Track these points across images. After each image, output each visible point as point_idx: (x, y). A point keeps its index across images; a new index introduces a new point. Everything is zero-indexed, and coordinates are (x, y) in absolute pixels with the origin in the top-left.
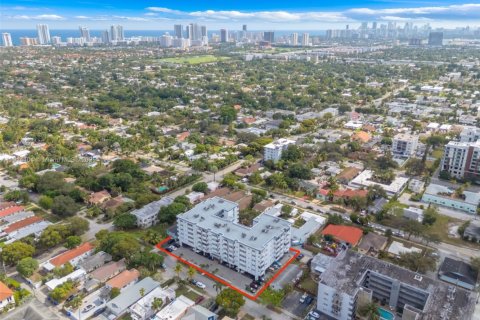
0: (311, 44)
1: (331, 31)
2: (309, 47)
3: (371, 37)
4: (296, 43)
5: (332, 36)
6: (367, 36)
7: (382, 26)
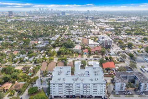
0: (28, 15)
1: (31, 11)
2: (27, 16)
3: (44, 13)
4: (22, 15)
5: (32, 13)
6: (43, 13)
7: (45, 10)
